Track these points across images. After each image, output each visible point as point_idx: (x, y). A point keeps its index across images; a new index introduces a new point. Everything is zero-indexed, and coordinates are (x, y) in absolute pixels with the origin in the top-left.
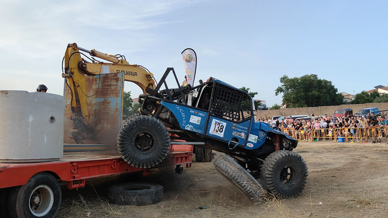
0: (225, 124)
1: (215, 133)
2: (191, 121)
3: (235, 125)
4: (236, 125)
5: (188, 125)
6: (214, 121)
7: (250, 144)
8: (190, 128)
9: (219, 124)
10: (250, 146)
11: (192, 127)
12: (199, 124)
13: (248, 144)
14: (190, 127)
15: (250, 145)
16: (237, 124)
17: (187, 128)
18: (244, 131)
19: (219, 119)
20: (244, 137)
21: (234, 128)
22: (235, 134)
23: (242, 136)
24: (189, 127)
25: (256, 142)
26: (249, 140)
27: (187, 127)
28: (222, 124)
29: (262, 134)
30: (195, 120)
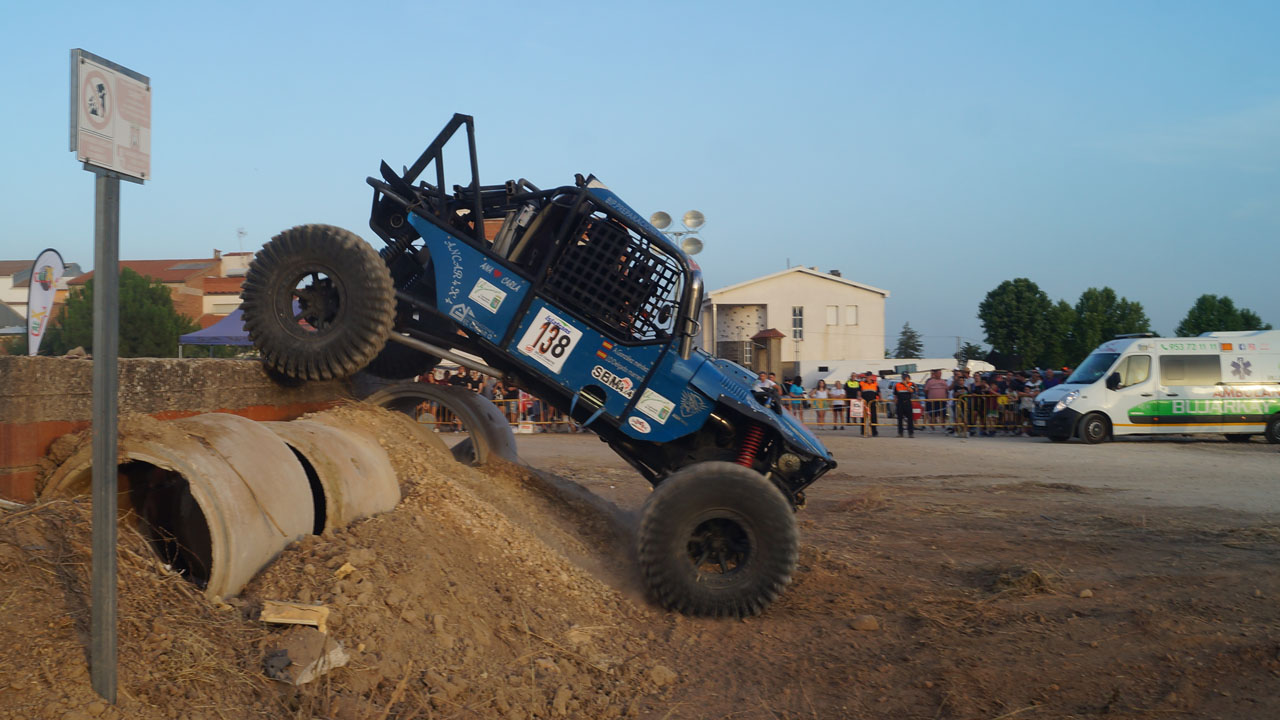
0: (575, 335)
1: (535, 355)
2: (474, 295)
3: (610, 347)
4: (614, 348)
5: (463, 305)
6: (544, 314)
7: (641, 420)
8: (463, 316)
9: (557, 328)
10: (638, 428)
11: (471, 313)
12: (494, 311)
13: (635, 418)
14: (465, 312)
15: (638, 425)
16: (616, 345)
17: (457, 312)
18: (633, 375)
19: (561, 312)
20: (629, 394)
21: (604, 356)
22: (602, 374)
23: (621, 389)
24: (462, 312)
25: (663, 422)
26: (641, 406)
27: (457, 309)
28: (566, 331)
29: (693, 403)
30: (488, 295)
